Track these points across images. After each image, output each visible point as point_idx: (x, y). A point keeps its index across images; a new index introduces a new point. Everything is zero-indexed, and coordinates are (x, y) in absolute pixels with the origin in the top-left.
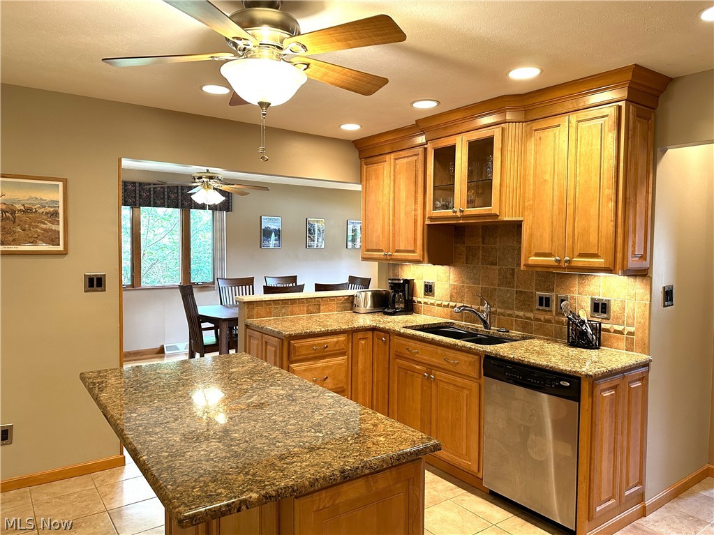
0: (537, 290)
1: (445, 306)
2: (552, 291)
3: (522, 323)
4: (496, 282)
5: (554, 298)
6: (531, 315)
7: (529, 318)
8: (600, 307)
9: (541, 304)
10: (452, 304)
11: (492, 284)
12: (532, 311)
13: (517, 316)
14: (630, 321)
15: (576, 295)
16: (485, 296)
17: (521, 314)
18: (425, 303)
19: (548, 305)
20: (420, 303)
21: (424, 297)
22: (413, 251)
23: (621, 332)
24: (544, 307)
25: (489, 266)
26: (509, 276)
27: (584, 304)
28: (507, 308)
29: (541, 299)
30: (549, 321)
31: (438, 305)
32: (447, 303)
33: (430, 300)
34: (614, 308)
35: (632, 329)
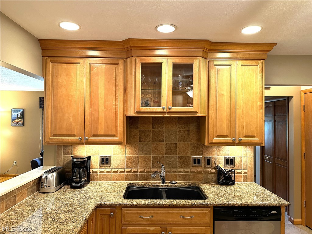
0: (191, 155)
1: (121, 172)
2: (201, 155)
3: (182, 175)
4: (164, 152)
5: (202, 159)
6: (189, 170)
7: (188, 172)
8: (230, 162)
9: (195, 163)
10: (127, 170)
11: (161, 154)
12: (189, 168)
13: (180, 172)
14: (245, 167)
15: (215, 156)
16: (156, 162)
17: (182, 170)
18: (101, 172)
19: (199, 163)
20: (96, 172)
21: (100, 168)
22: (114, 136)
23: (241, 173)
24: (197, 165)
25: (158, 143)
26: (173, 148)
27: (220, 161)
28: (173, 167)
29: (195, 160)
30: (200, 172)
31: (114, 172)
32: (123, 170)
33: (106, 169)
34: (237, 161)
35: (246, 171)
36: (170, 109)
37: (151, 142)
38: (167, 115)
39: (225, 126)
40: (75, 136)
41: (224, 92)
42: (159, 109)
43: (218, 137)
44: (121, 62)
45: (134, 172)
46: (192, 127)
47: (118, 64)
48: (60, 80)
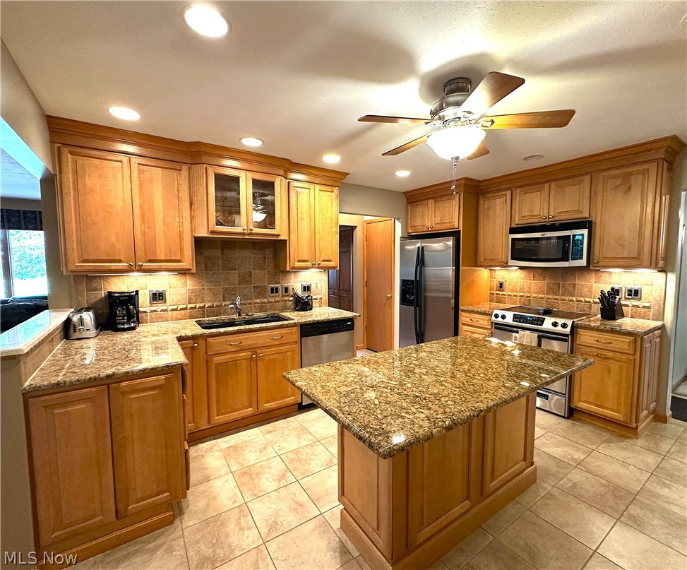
0: (269, 284)
1: (181, 309)
2: (279, 283)
3: (259, 306)
4: (237, 282)
5: (280, 287)
6: (266, 300)
7: (265, 303)
8: (307, 289)
9: (272, 292)
10: (189, 306)
11: (233, 284)
12: (266, 298)
13: (256, 303)
14: (320, 293)
15: (293, 284)
16: (228, 294)
17: (259, 301)
18: (152, 311)
19: (277, 292)
20: (145, 312)
21: (150, 306)
22: (179, 261)
23: (317, 299)
24: (274, 294)
25: (229, 271)
26: (247, 277)
27: (297, 288)
28: (247, 299)
29: (272, 289)
30: (278, 302)
31: (172, 310)
32: (185, 306)
33: (159, 307)
34: (313, 288)
35: (321, 297)
36: (251, 230)
37: (220, 270)
38: (247, 237)
39: (305, 249)
40: (120, 261)
41: (304, 216)
42: (239, 230)
43: (299, 261)
44: (185, 168)
45: (200, 308)
46: (269, 253)
47: (180, 170)
48: (88, 182)
